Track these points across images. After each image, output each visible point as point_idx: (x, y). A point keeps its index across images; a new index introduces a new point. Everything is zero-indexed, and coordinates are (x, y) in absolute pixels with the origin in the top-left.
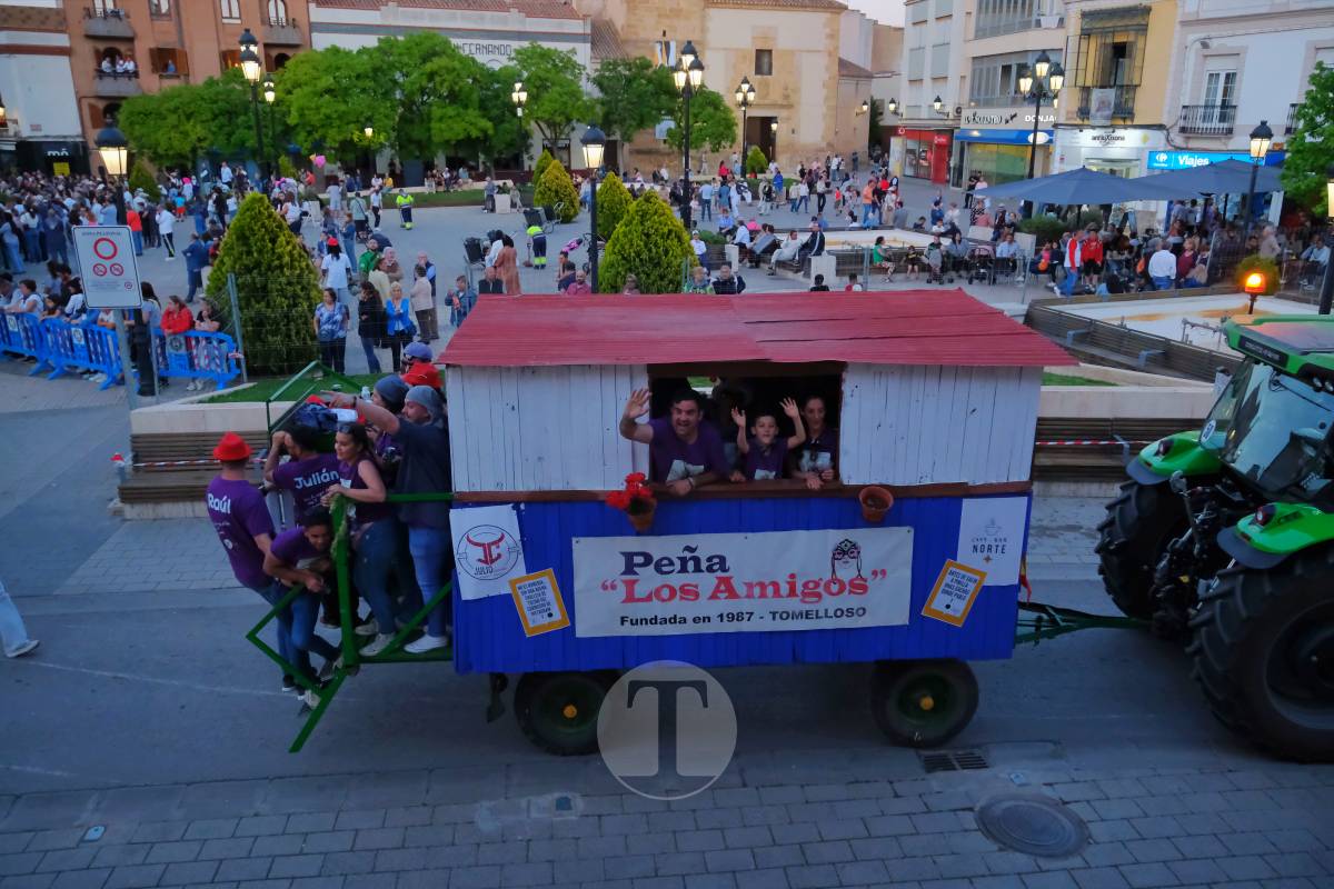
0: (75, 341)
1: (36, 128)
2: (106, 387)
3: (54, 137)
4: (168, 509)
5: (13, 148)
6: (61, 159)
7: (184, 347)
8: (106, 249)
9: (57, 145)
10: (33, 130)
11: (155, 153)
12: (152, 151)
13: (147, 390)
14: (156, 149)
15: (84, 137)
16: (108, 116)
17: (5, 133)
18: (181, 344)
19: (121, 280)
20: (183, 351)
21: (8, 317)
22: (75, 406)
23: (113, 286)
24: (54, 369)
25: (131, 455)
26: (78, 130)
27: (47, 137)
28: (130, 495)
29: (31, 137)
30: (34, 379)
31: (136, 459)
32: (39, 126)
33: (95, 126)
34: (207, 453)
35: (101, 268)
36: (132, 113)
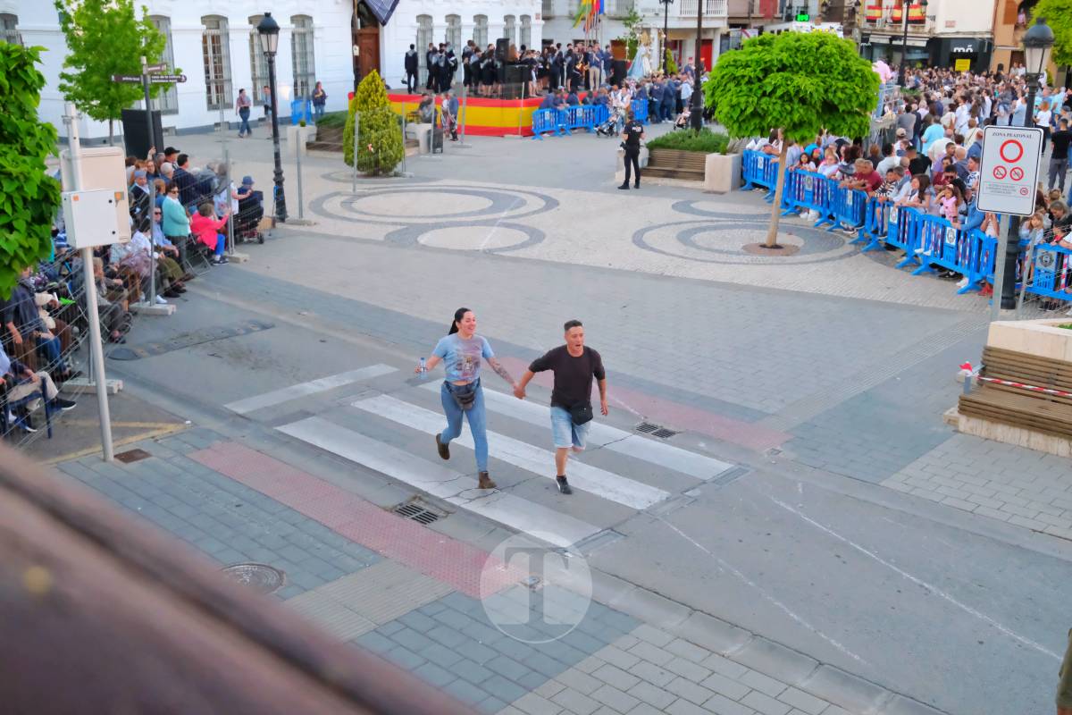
0: (947, 241)
1: (950, 24)
2: (963, 292)
3: (964, 33)
4: (1002, 432)
5: (923, 44)
6: (963, 56)
7: (1054, 264)
8: (1011, 152)
9: (964, 41)
10: (947, 27)
11: (1061, 50)
12: (1059, 48)
13: (1009, 303)
14: (1063, 46)
15: (992, 33)
16: (1022, 10)
17: (921, 30)
18: (1051, 260)
19: (1018, 185)
20: (1052, 268)
21: (892, 208)
22: (931, 305)
23: (1007, 191)
24: (919, 265)
25: (979, 367)
26: (989, 27)
27: (958, 33)
28: (969, 407)
29: (942, 34)
30: (899, 272)
31: (983, 372)
32: (954, 22)
33: (1006, 22)
34: (1058, 383)
35: (1002, 171)
36: (1048, 9)
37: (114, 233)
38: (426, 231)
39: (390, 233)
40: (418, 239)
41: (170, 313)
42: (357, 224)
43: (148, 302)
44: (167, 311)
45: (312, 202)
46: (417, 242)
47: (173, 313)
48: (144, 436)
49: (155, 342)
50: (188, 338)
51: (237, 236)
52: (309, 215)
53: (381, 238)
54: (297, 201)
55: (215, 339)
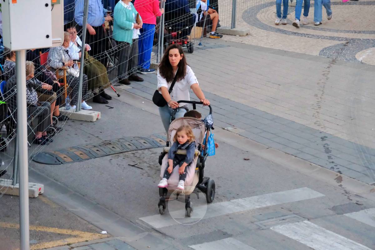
37: (48, 36)
38: (367, 48)
39: (325, 48)
40: (357, 56)
41: (95, 120)
42: (292, 36)
43: (75, 107)
44: (91, 117)
45: (246, 11)
46: (355, 59)
47: (97, 119)
48: (60, 242)
49: (78, 148)
50: (110, 146)
51: (167, 44)
52: (241, 26)
53: (316, 53)
54: (231, 10)
55: (137, 149)
